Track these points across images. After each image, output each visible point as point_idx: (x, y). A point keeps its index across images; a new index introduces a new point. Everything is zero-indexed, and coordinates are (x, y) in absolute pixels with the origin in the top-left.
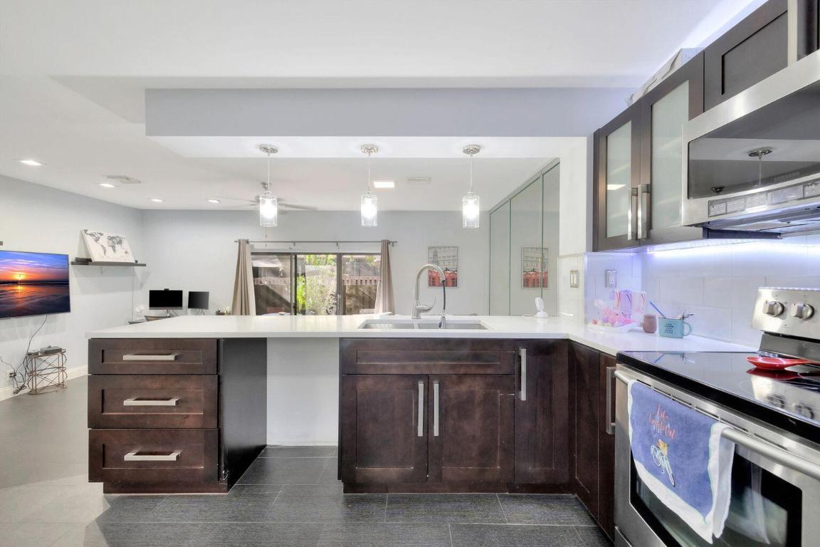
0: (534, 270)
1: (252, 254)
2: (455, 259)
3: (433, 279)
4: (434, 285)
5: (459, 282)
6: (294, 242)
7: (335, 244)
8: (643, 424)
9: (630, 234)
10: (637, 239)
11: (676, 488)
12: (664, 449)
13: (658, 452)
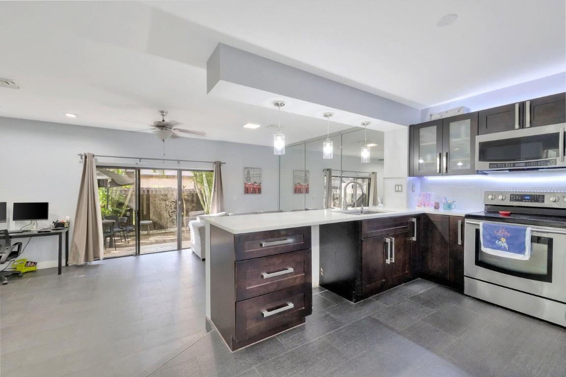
0: (299, 184)
1: (97, 167)
2: (260, 176)
3: (247, 189)
4: (248, 193)
5: (262, 190)
6: (140, 159)
7: (177, 162)
8: (491, 235)
9: (438, 171)
10: (440, 173)
11: (509, 251)
12: (504, 240)
13: (500, 242)
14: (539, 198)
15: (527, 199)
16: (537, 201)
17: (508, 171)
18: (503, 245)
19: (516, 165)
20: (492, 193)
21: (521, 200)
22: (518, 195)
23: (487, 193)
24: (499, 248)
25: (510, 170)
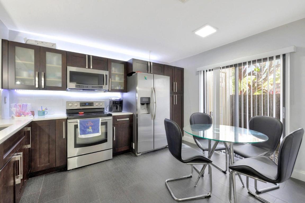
8: (84, 127)
9: (37, 86)
10: (40, 88)
11: (93, 133)
12: (90, 128)
13: (89, 129)
14: (91, 104)
15: (87, 105)
16: (91, 105)
17: (82, 90)
18: (90, 131)
19: (88, 87)
20: (71, 102)
21: (85, 106)
22: (83, 103)
23: (68, 103)
24: (89, 133)
25: (83, 89)
